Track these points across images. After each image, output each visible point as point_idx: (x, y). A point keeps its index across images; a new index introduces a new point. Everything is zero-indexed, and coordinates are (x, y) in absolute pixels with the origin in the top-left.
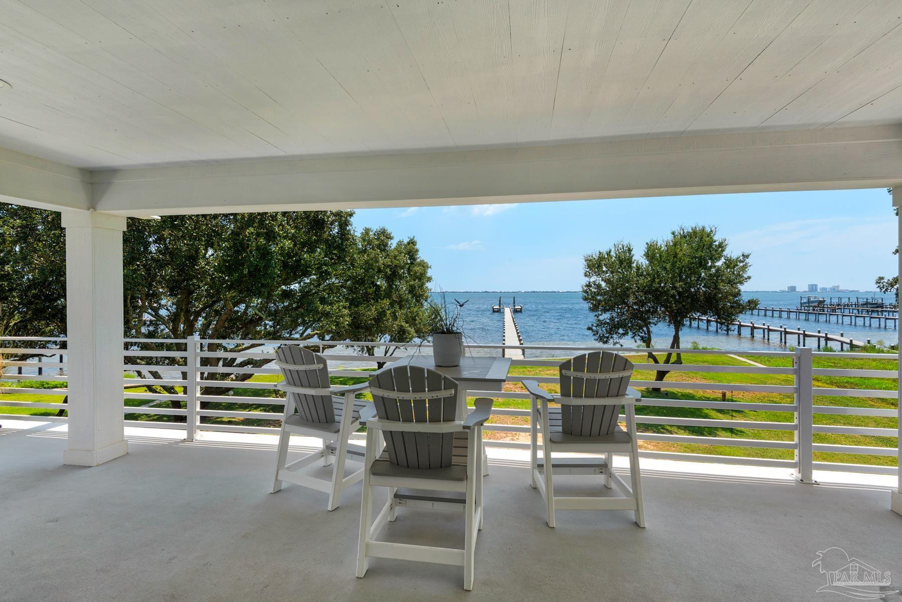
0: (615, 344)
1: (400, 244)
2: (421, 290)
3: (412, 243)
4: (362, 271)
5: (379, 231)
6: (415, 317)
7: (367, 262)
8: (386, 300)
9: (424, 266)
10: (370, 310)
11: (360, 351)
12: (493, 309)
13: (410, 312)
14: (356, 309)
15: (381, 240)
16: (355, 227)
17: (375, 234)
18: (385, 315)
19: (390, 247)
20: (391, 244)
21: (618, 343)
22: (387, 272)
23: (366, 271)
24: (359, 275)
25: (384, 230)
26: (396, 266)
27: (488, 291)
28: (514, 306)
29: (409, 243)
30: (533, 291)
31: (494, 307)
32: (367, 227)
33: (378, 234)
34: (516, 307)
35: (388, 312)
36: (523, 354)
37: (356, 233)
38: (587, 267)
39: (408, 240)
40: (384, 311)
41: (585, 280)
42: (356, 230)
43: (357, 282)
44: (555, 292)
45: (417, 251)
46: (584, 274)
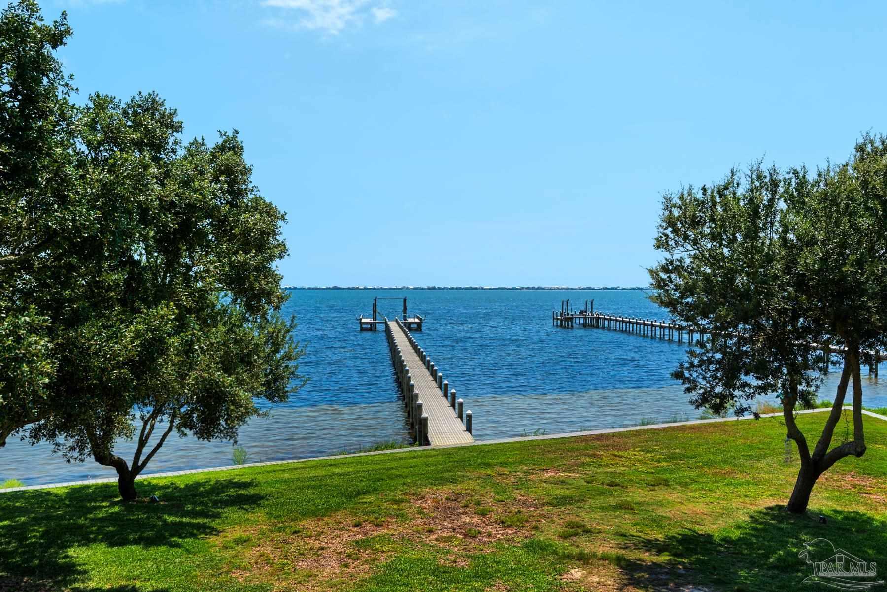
0: (740, 411)
1: (196, 148)
2: (266, 277)
3: (233, 148)
4: (94, 214)
5: (140, 106)
6: (250, 355)
7: (106, 189)
8: (167, 306)
9: (270, 212)
10: (116, 336)
11: (72, 448)
12: (361, 323)
13: (236, 342)
14: (72, 334)
15: (146, 129)
16: (71, 77)
17: (125, 113)
18: (163, 352)
19: (174, 151)
20: (176, 143)
21: (746, 409)
22: (165, 225)
23: (107, 215)
24: (85, 228)
25: (154, 102)
26: (191, 207)
27: (339, 286)
28: (405, 318)
29: (222, 148)
30: (431, 286)
31: (364, 320)
32: (102, 94)
33: (135, 114)
34: (410, 320)
35: (174, 341)
36: (469, 429)
37: (72, 93)
38: (664, 224)
39: (220, 141)
40: (161, 341)
41: (661, 257)
42: (73, 84)
43: (76, 249)
44: (476, 289)
45: (247, 171)
46: (654, 242)
